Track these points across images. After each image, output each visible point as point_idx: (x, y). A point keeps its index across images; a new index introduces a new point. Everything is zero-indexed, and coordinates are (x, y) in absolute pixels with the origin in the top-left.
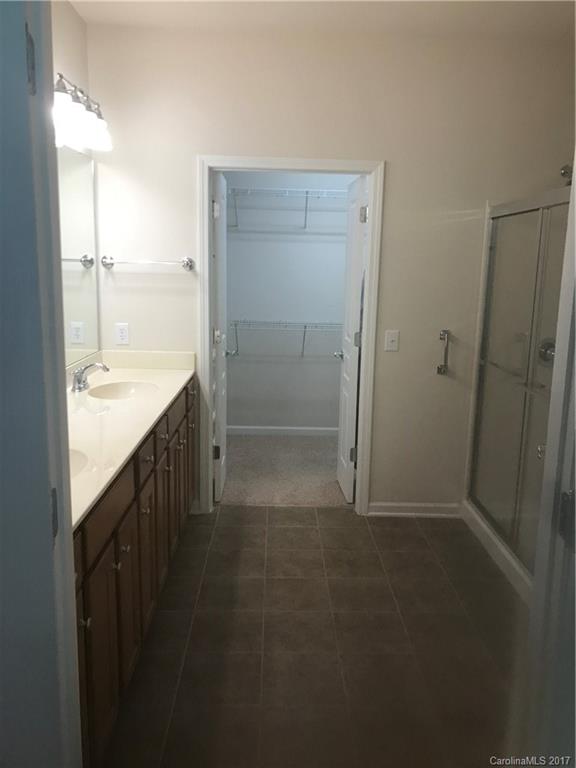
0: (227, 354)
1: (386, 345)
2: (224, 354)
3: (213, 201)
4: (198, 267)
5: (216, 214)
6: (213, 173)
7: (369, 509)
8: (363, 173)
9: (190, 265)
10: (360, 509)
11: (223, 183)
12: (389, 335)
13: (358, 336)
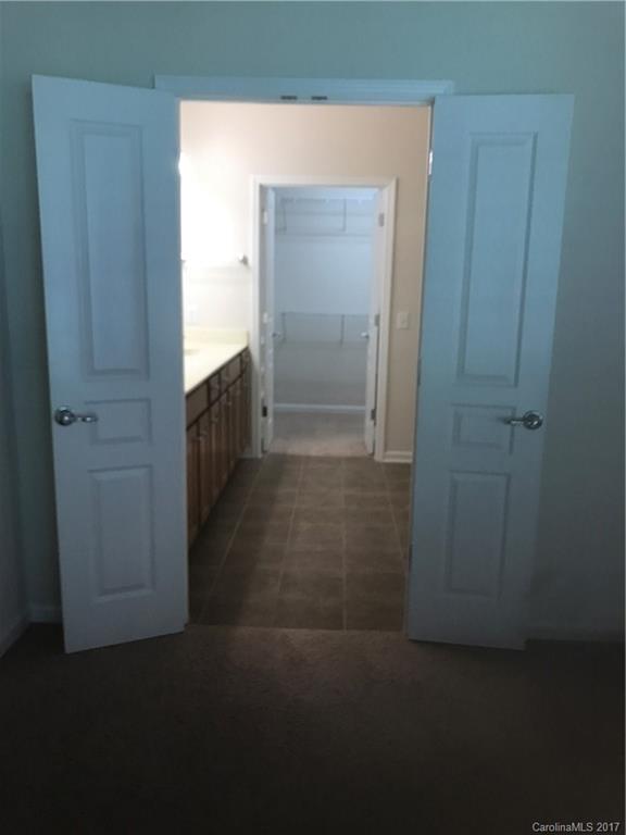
0: (274, 335)
1: (399, 324)
2: (271, 334)
3: (263, 210)
4: (250, 261)
5: (266, 220)
6: (263, 190)
7: (384, 457)
8: (381, 187)
9: (245, 261)
10: (378, 458)
11: (271, 197)
12: (401, 316)
13: (377, 319)
